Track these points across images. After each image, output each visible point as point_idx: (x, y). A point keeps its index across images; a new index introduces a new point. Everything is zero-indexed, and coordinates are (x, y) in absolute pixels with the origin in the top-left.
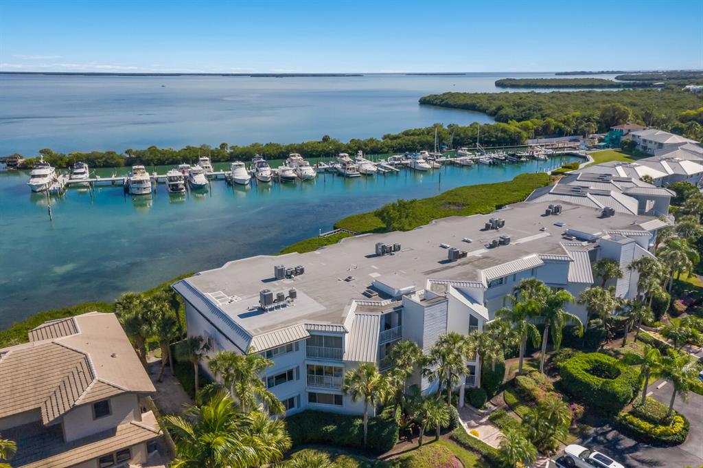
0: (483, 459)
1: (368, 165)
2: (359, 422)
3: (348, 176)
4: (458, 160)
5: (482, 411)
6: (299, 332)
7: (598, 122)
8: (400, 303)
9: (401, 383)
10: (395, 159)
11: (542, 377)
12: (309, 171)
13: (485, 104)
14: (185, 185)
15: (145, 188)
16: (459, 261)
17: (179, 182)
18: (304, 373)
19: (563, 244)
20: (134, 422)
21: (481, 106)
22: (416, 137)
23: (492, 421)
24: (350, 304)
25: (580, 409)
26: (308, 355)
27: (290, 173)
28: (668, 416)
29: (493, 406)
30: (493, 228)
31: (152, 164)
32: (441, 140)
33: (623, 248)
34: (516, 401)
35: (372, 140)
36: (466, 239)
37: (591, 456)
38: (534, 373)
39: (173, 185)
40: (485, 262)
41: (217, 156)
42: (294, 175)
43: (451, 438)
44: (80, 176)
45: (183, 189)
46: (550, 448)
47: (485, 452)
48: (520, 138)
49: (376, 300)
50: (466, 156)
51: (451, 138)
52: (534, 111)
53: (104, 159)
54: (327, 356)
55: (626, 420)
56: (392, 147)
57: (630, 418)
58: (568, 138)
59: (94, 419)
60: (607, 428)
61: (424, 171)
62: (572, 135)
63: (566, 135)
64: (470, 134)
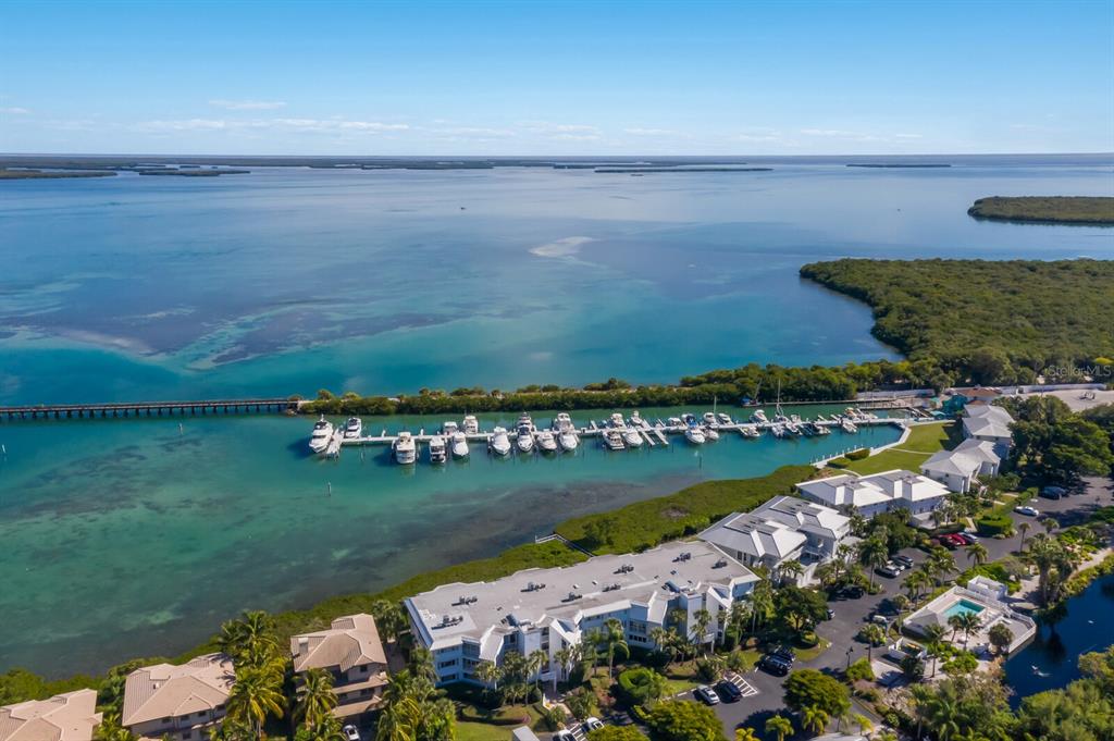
2: (486, 691)
4: (745, 428)
6: (458, 641)
8: (517, 630)
11: (608, 680)
12: (571, 442)
14: (445, 455)
16: (573, 601)
17: (440, 453)
18: (461, 662)
19: (657, 593)
20: (377, 676)
21: (873, 296)
23: (565, 701)
24: (491, 626)
25: (614, 700)
26: (463, 653)
29: (572, 693)
30: (623, 572)
33: (692, 601)
36: (594, 581)
38: (606, 677)
39: (434, 456)
40: (594, 602)
42: (554, 446)
43: (535, 707)
45: (443, 460)
49: (506, 626)
50: (759, 421)
51: (758, 387)
52: (917, 327)
54: (472, 655)
57: (638, 710)
58: (917, 392)
59: (360, 673)
60: (623, 713)
62: (921, 388)
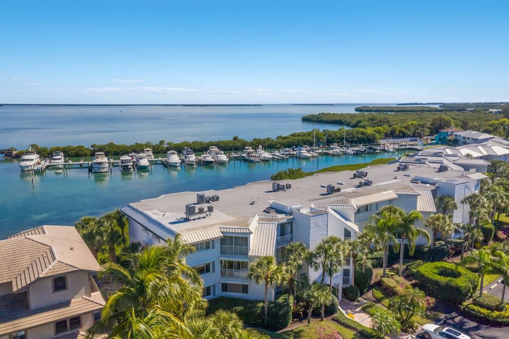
0: (359, 334)
1: (267, 155)
2: (261, 304)
3: (251, 161)
4: (331, 152)
5: (357, 303)
6: (215, 233)
7: (429, 128)
8: (292, 217)
9: (294, 271)
10: (285, 151)
11: (401, 279)
12: (223, 157)
13: (348, 120)
14: (133, 166)
15: (103, 168)
16: (335, 194)
17: (128, 164)
18: (218, 267)
19: (412, 185)
20: (84, 297)
22: (300, 137)
23: (364, 310)
24: (254, 217)
25: (432, 300)
26: (221, 253)
27: (210, 159)
28: (501, 304)
29: (364, 300)
30: (359, 177)
31: (110, 154)
32: (318, 139)
33: (457, 187)
34: (382, 296)
35: (268, 139)
36: (340, 182)
37: (444, 330)
38: (395, 276)
39: (124, 166)
40: (354, 195)
41: (157, 149)
42: (212, 160)
43: (333, 319)
44: (57, 161)
45: (131, 169)
46: (411, 327)
47: (359, 329)
48: (375, 138)
49: (273, 214)
50: (336, 149)
51: (326, 138)
53: (75, 151)
54: (236, 253)
55: (468, 308)
56: (283, 144)
57: (472, 306)
58: (409, 139)
59: (53, 292)
60: (454, 314)
61: (307, 158)
62: (412, 137)
63: (408, 137)
64: (339, 135)
